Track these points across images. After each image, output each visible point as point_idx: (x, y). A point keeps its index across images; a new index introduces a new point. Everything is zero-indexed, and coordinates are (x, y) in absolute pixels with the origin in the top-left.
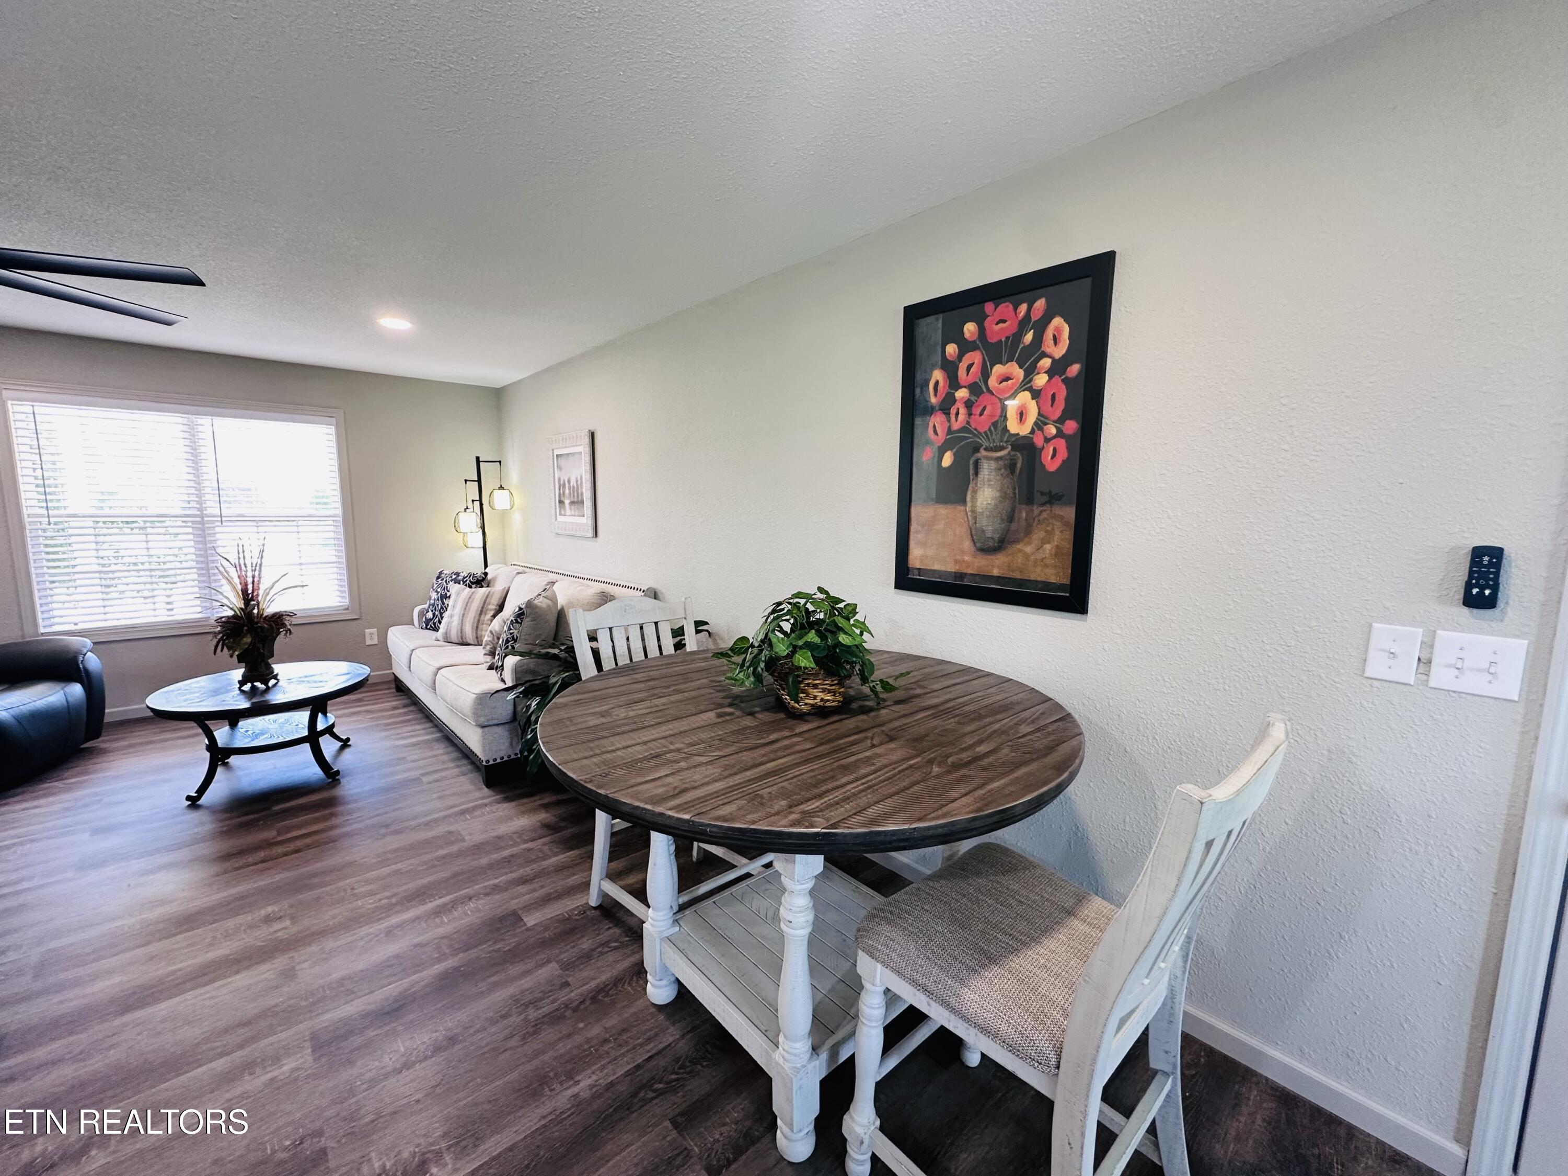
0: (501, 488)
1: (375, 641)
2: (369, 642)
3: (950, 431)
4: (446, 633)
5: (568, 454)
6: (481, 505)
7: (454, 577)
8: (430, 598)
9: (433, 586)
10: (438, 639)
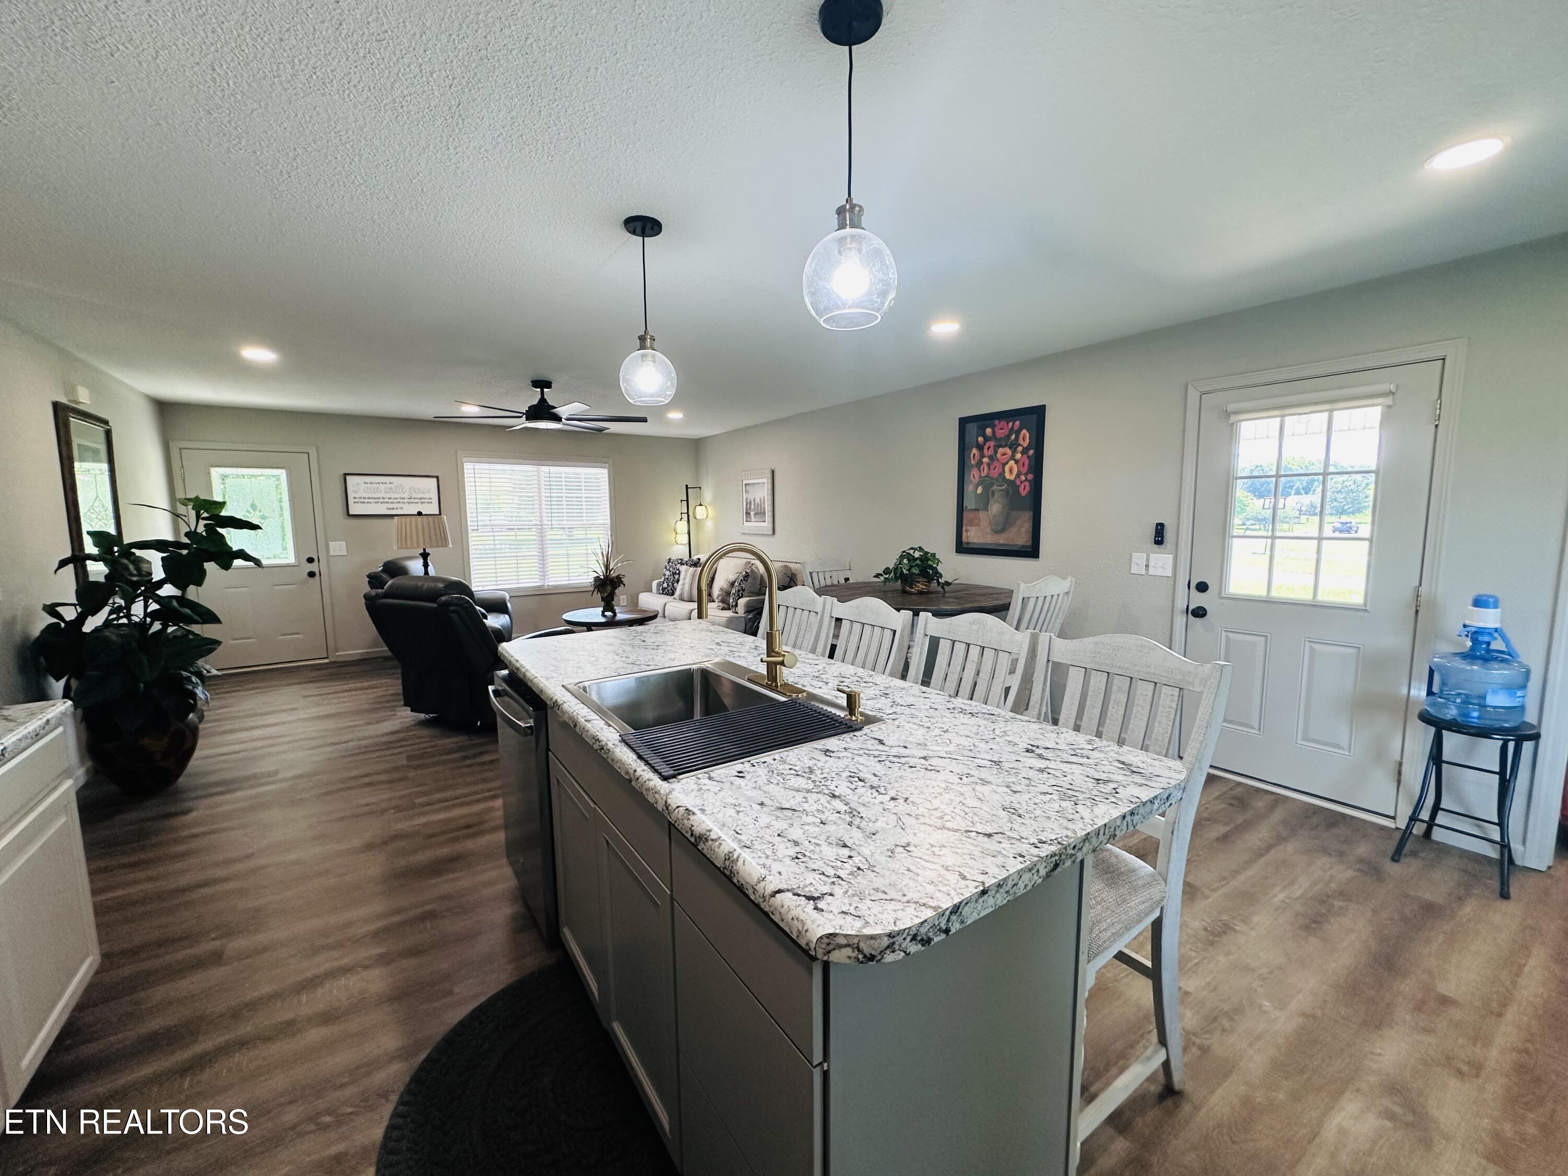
0: (701, 505)
1: (625, 604)
2: (622, 604)
3: (980, 477)
4: (681, 595)
5: (754, 484)
6: (688, 516)
7: (679, 562)
8: (665, 575)
9: (666, 567)
10: (675, 599)
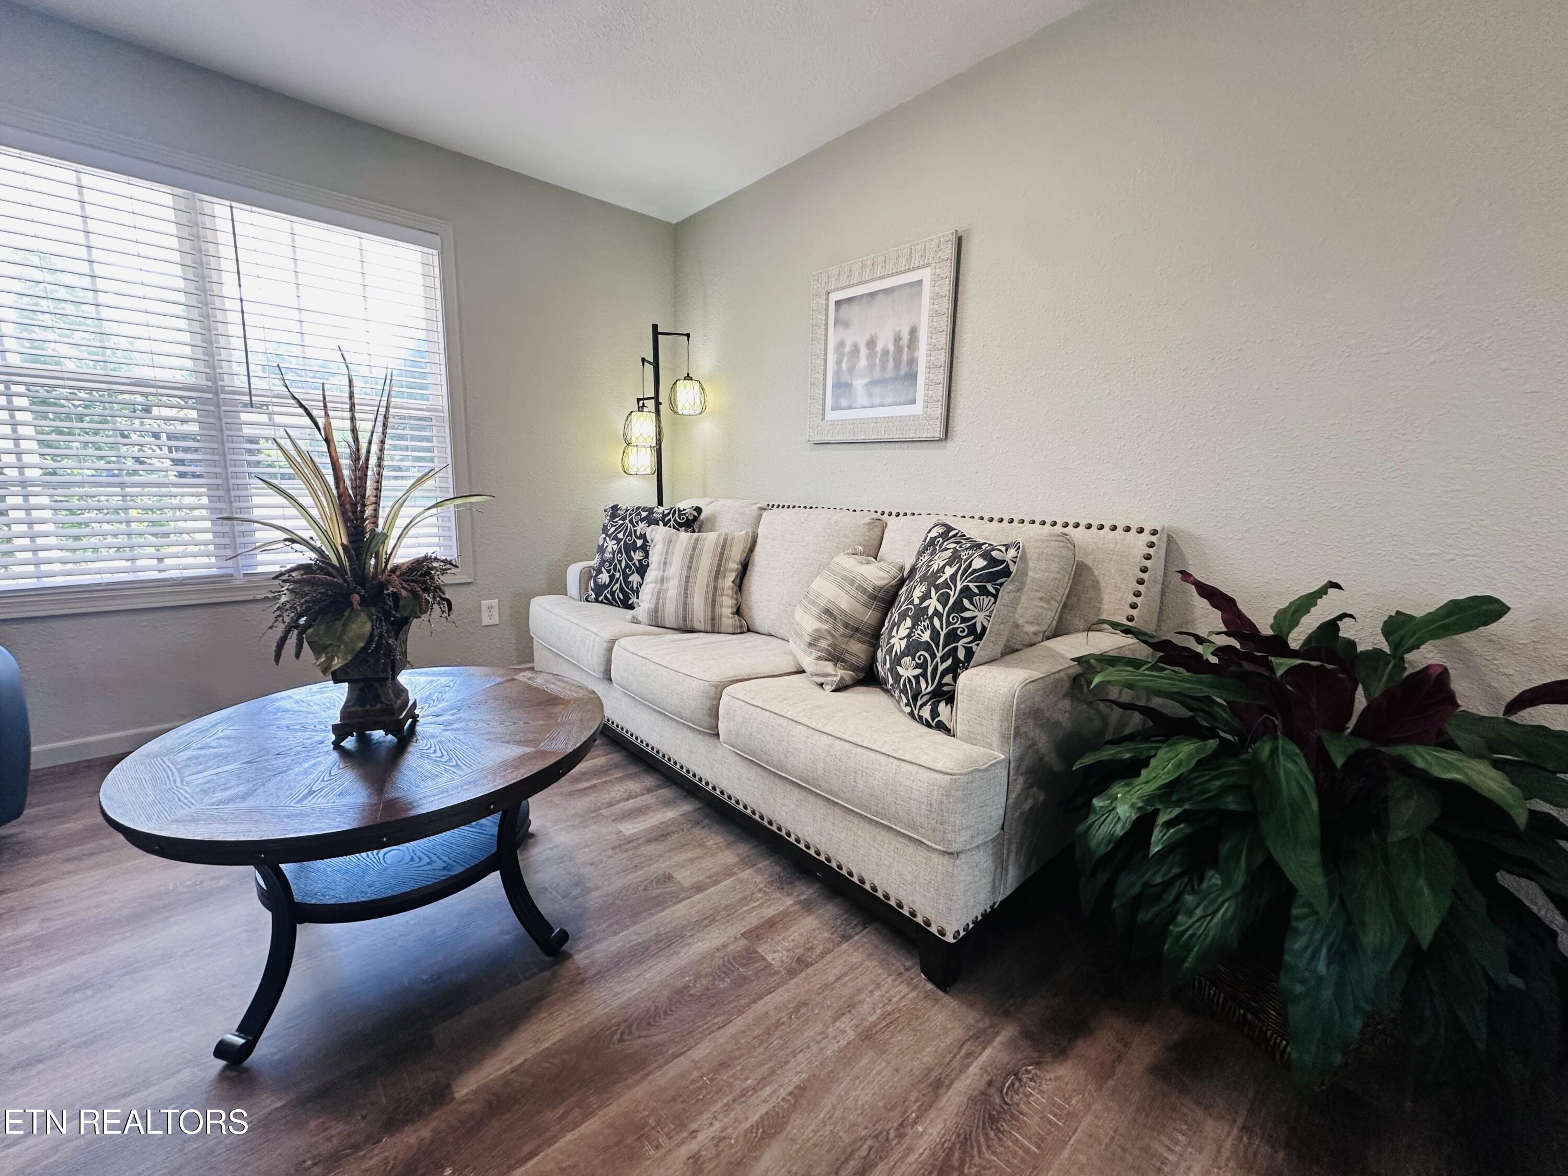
0: (688, 377)
1: (495, 620)
2: (486, 621)
4: (656, 610)
5: (872, 295)
6: (658, 404)
7: (644, 514)
8: (601, 550)
9: (605, 529)
10: (635, 621)
